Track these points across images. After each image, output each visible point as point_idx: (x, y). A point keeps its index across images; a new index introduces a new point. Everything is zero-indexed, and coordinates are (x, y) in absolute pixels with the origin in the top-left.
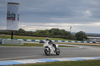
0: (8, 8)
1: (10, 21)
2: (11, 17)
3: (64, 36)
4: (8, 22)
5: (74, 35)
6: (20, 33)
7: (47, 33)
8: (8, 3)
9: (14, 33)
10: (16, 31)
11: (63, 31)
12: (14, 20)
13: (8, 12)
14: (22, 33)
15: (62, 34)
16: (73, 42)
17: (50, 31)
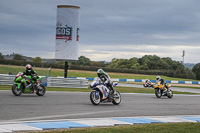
0: (58, 17)
1: (62, 42)
2: (64, 34)
3: (168, 71)
4: (57, 44)
5: (191, 68)
6: (81, 66)
7: (134, 66)
8: (59, 7)
9: (69, 64)
10: (73, 62)
11: (168, 60)
12: (70, 39)
13: (58, 24)
14: (84, 65)
15: (164, 67)
16: (189, 83)
17: (141, 61)
